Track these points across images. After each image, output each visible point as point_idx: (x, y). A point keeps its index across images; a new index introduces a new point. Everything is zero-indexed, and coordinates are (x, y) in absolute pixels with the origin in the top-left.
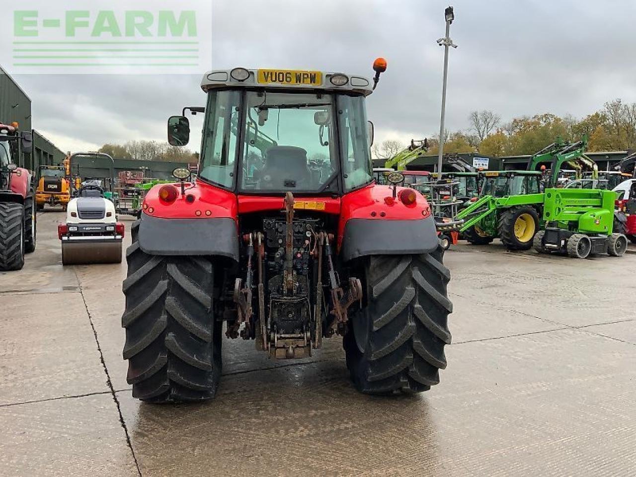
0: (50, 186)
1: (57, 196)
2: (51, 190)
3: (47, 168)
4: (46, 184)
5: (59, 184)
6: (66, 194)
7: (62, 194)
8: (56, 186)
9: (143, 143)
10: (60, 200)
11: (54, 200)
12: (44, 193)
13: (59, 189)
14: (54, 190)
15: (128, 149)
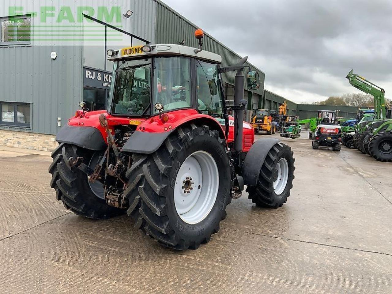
0: (258, 120)
1: (261, 125)
2: (258, 122)
3: (259, 110)
4: (257, 119)
5: (263, 119)
6: (266, 125)
7: (264, 125)
8: (261, 120)
9: (354, 95)
10: (263, 128)
11: (260, 128)
12: (255, 124)
13: (263, 122)
14: (261, 122)
15: (344, 99)
